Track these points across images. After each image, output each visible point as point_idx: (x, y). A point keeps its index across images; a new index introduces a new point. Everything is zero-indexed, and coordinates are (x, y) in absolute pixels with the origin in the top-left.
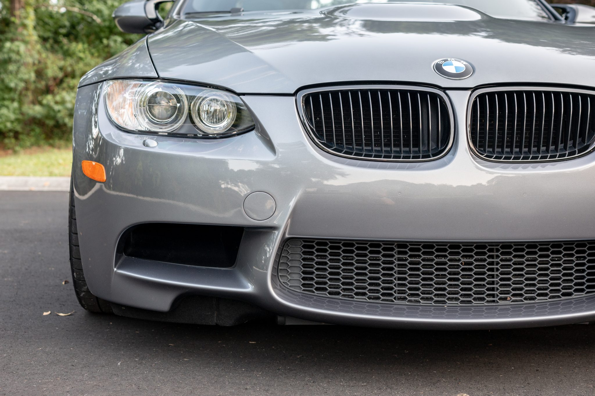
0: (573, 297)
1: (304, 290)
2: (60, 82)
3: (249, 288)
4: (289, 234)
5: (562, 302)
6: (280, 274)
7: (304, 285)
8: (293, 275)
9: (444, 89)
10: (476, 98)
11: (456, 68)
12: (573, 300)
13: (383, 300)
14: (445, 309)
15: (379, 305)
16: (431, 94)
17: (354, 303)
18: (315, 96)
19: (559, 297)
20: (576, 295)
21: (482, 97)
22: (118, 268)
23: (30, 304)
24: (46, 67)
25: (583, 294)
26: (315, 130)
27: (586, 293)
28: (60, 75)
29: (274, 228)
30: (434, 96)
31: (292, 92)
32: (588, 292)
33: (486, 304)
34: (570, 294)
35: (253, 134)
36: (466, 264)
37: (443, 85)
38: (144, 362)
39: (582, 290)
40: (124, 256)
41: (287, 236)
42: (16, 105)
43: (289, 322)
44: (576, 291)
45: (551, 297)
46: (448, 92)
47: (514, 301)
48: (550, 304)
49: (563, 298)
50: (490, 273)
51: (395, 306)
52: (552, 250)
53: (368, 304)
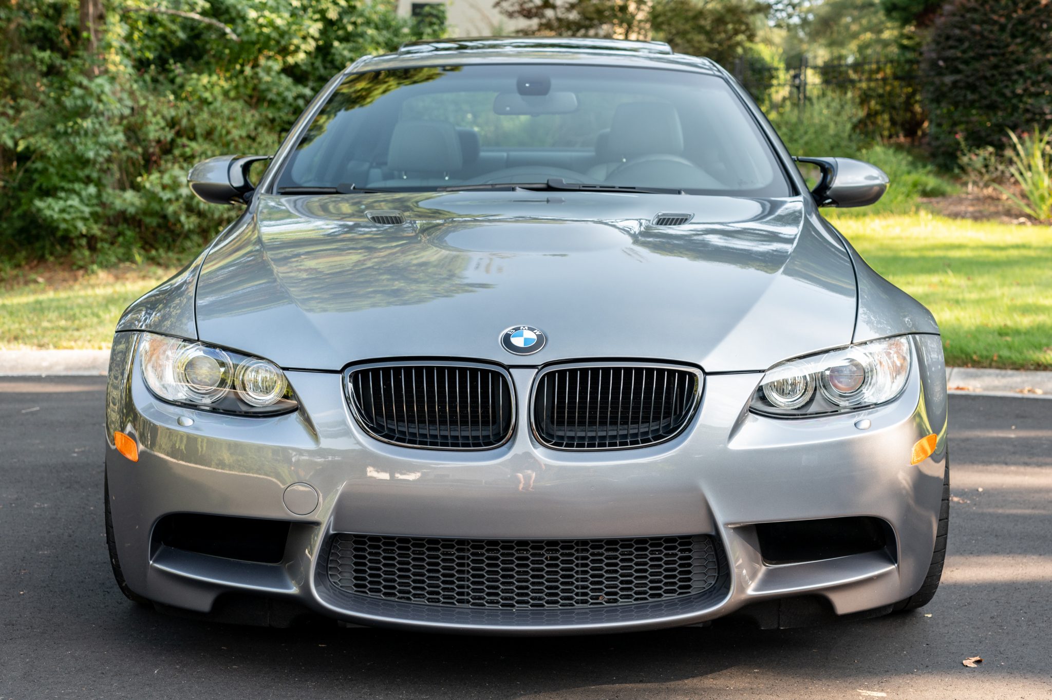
0: (663, 598)
1: (356, 591)
2: (167, 149)
3: (294, 590)
4: (334, 530)
5: (650, 604)
6: (329, 573)
7: (356, 585)
8: (345, 574)
9: (508, 368)
10: (543, 377)
11: (526, 340)
12: (662, 603)
13: (444, 603)
14: (513, 613)
15: (439, 609)
16: (493, 373)
17: (412, 606)
18: (365, 373)
19: (646, 599)
20: (666, 597)
21: (551, 375)
22: (155, 561)
23: (67, 590)
24: (145, 123)
25: (675, 596)
26: (363, 412)
27: (679, 594)
28: (169, 135)
29: (317, 524)
30: (496, 375)
31: (339, 369)
33: (560, 608)
34: (660, 595)
35: (295, 415)
36: (552, 559)
37: (506, 363)
38: (185, 669)
39: (673, 591)
40: (162, 547)
41: (331, 532)
42: (92, 190)
43: (349, 626)
44: (667, 592)
45: (636, 599)
46: (511, 370)
47: (592, 604)
48: (635, 608)
49: (651, 600)
50: (564, 573)
51: (458, 610)
52: (635, 546)
53: (427, 607)
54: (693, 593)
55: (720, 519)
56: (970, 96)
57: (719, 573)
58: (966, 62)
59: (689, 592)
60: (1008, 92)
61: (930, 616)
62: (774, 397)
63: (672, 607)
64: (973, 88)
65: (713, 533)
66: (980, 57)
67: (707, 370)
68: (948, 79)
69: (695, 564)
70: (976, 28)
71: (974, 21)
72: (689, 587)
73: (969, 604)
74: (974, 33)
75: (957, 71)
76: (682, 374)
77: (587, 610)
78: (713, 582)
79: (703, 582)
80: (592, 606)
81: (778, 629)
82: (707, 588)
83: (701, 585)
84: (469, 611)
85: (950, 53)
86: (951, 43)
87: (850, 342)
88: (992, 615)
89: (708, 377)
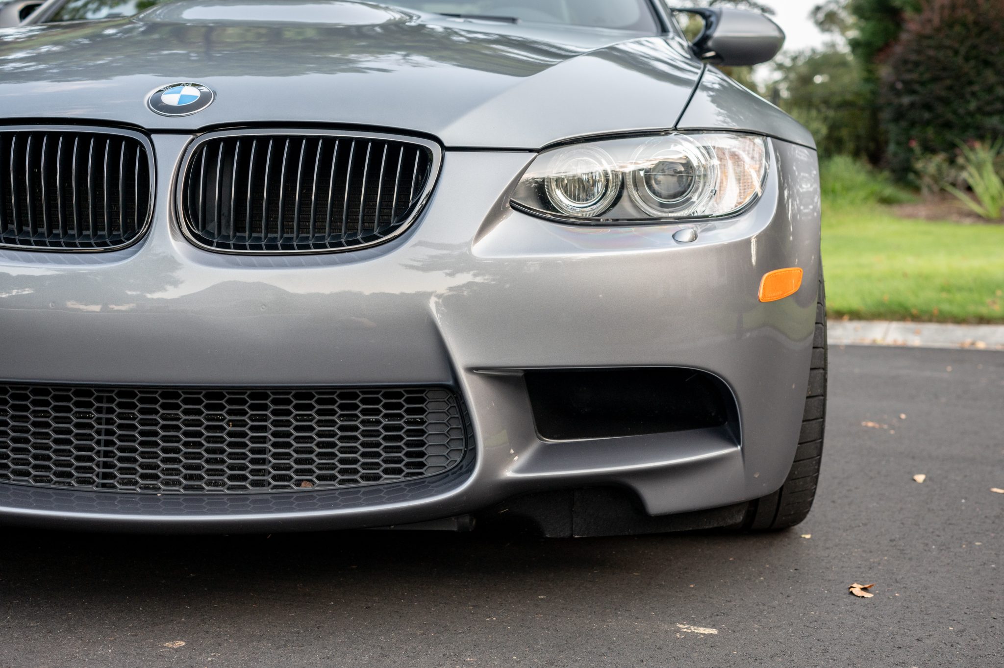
0: (381, 481)
5: (363, 490)
9: (148, 133)
10: (201, 148)
11: (184, 98)
12: (381, 487)
13: (56, 482)
14: (158, 499)
15: (51, 492)
16: (128, 140)
17: (11, 487)
19: (355, 481)
20: (386, 479)
21: (212, 145)
25: (401, 478)
27: (405, 476)
30: (133, 144)
32: (408, 475)
33: (227, 492)
34: (377, 477)
37: (147, 126)
39: (400, 471)
44: (387, 471)
45: (342, 482)
46: (153, 136)
47: (275, 487)
48: (340, 494)
49: (363, 483)
50: (233, 440)
51: (77, 494)
52: (340, 402)
53: (32, 490)
54: (427, 475)
55: (461, 360)
56: (927, 115)
57: (466, 446)
58: (923, 84)
59: (422, 473)
60: (961, 111)
61: (808, 536)
62: (559, 196)
63: (396, 493)
64: (928, 107)
65: (450, 383)
66: (935, 79)
67: (447, 144)
68: (906, 100)
69: (431, 430)
70: (931, 53)
71: (929, 47)
72: (422, 465)
73: (865, 525)
74: (930, 58)
75: (913, 92)
76: (411, 149)
77: (269, 497)
78: (459, 460)
79: (443, 459)
80: (274, 491)
81: (571, 537)
82: (449, 468)
83: (442, 462)
84: (93, 495)
85: (908, 77)
86: (910, 66)
87: (671, 125)
88: (893, 538)
89: (448, 154)
